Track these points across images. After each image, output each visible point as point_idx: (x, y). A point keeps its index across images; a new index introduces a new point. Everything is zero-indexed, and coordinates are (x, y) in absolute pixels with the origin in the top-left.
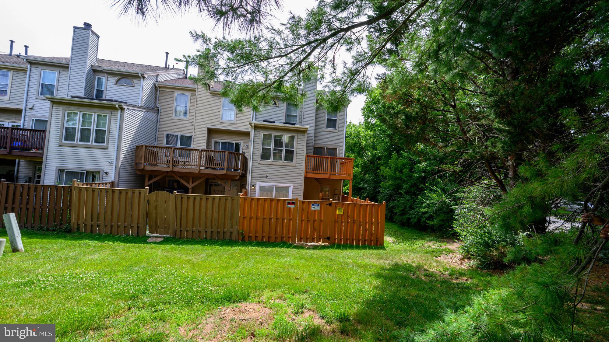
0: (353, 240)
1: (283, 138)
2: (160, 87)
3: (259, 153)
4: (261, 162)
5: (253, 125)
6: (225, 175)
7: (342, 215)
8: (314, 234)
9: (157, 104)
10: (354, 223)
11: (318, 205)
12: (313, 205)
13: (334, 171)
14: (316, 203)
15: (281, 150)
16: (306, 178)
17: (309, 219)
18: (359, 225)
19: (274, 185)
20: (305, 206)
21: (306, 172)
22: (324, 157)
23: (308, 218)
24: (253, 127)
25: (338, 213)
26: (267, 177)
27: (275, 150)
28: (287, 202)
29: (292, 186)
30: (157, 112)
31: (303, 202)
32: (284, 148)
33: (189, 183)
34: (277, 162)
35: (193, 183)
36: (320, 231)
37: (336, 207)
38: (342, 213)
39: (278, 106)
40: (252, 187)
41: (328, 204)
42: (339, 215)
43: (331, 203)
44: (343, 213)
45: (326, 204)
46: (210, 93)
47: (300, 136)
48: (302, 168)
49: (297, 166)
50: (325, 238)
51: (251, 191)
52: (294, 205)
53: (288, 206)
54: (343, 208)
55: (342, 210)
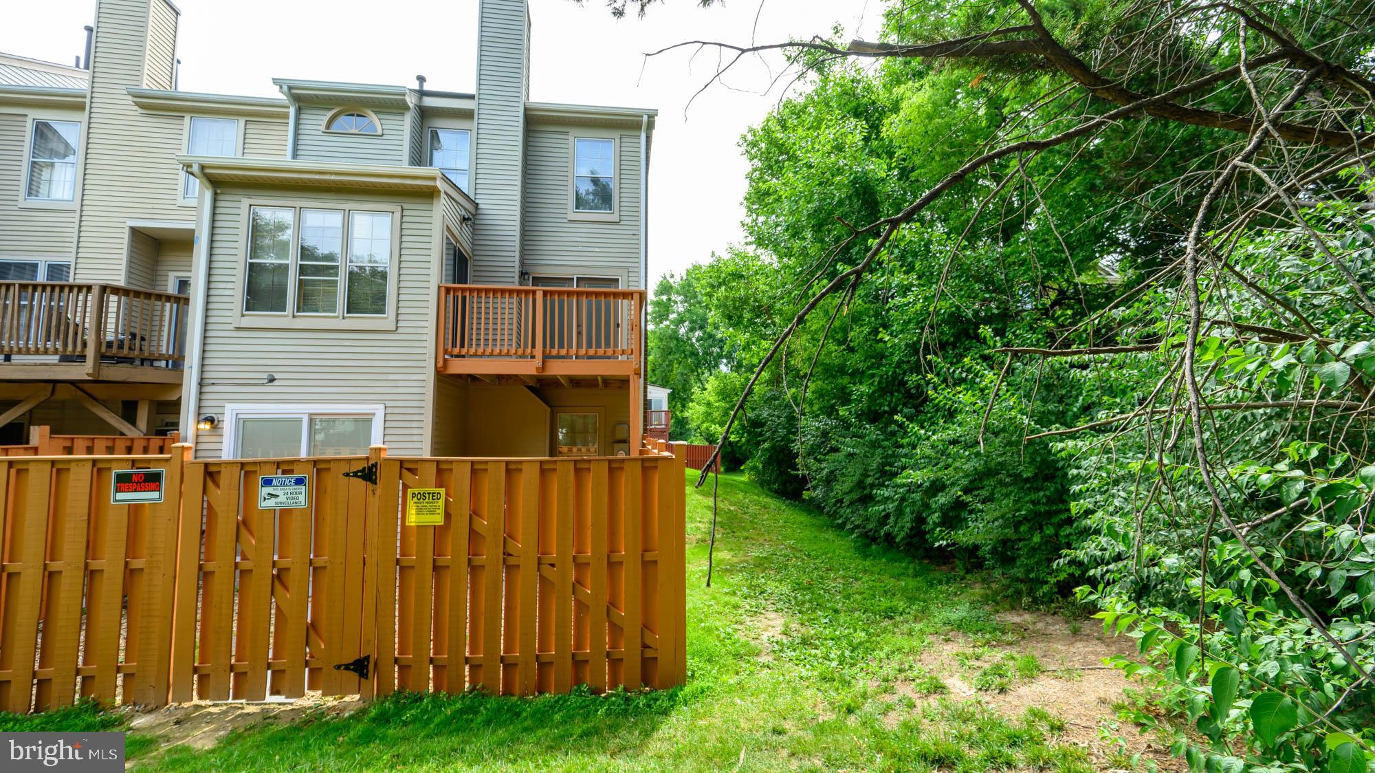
3: (233, 286)
4: (246, 322)
5: (195, 169)
6: (94, 381)
7: (438, 530)
10: (510, 568)
11: (299, 482)
12: (268, 482)
14: (284, 469)
15: (334, 271)
16: (443, 380)
17: (245, 565)
18: (541, 577)
19: (300, 410)
20: (224, 489)
21: (444, 353)
22: (519, 291)
23: (242, 556)
24: (205, 183)
25: (413, 519)
26: (272, 380)
27: (303, 270)
28: (114, 474)
31: (211, 471)
32: (344, 262)
34: (309, 320)
36: (313, 627)
37: (405, 488)
38: (438, 519)
39: (380, 132)
40: (205, 427)
41: (355, 475)
42: (421, 528)
43: (375, 465)
44: (448, 516)
45: (347, 475)
46: (137, 104)
47: (414, 211)
48: (424, 337)
49: (400, 330)
50: (338, 667)
51: (201, 439)
52: (158, 489)
53: (120, 496)
54: (442, 491)
55: (441, 503)
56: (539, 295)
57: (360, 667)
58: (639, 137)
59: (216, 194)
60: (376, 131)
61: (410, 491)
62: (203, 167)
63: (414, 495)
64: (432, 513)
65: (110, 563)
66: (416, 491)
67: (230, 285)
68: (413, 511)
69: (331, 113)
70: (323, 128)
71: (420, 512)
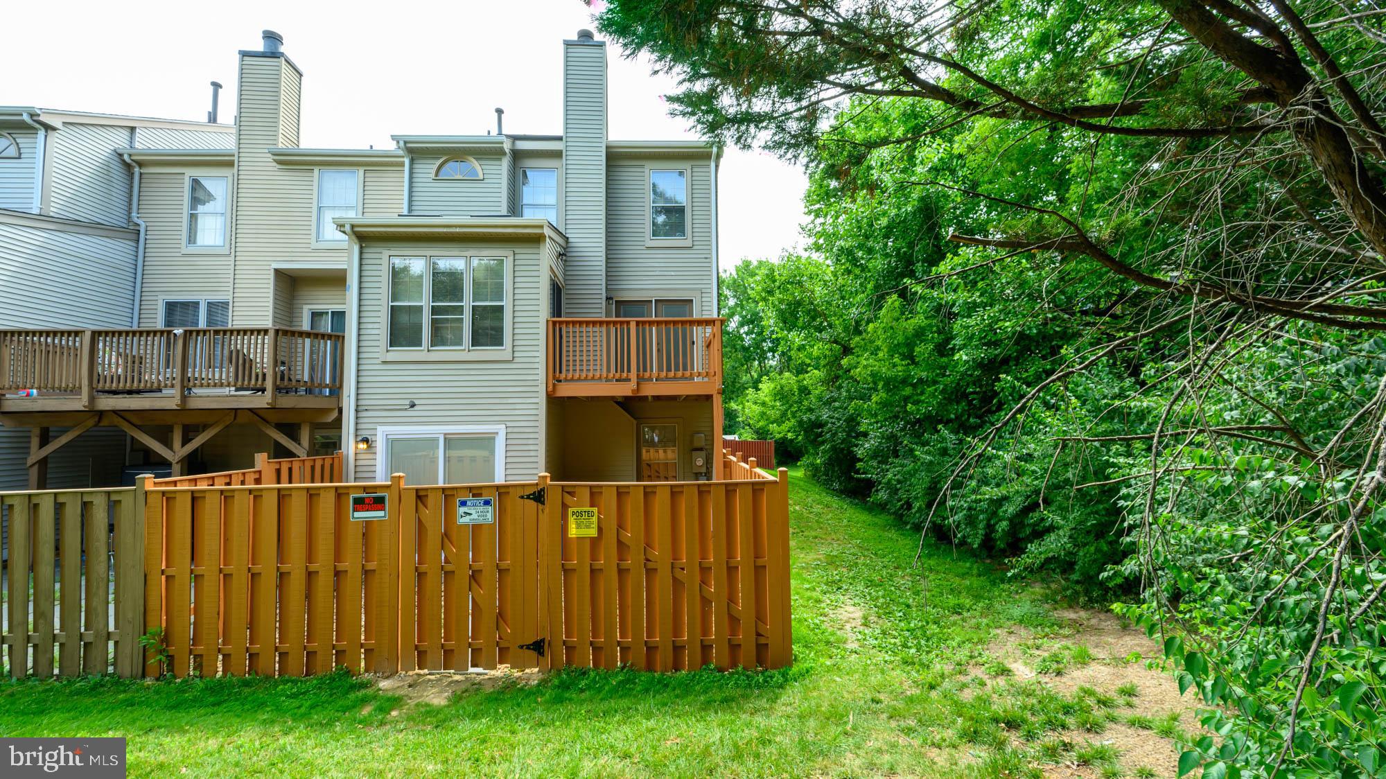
0: (651, 649)
2: (141, 164)
3: (379, 326)
4: (391, 356)
5: (347, 228)
6: (273, 408)
7: (592, 539)
9: (134, 215)
10: (651, 573)
11: (487, 503)
12: (463, 504)
14: (476, 493)
15: (460, 310)
16: (553, 402)
17: (449, 567)
18: (676, 581)
19: (437, 431)
20: (433, 508)
21: (553, 380)
22: (615, 323)
23: (446, 561)
24: (354, 239)
25: (573, 531)
26: (413, 406)
27: (435, 310)
28: (353, 498)
29: (501, 429)
30: (135, 237)
31: (421, 495)
32: (468, 302)
33: (168, 443)
34: (443, 353)
35: (183, 445)
36: (501, 615)
37: (565, 507)
38: (593, 532)
39: (481, 177)
40: (363, 446)
41: (528, 497)
42: (580, 539)
43: (543, 490)
44: (600, 529)
45: (522, 497)
46: (275, 161)
47: (525, 254)
48: (536, 366)
49: (516, 360)
50: (522, 647)
51: (360, 457)
52: (383, 509)
53: (357, 514)
54: (595, 510)
55: (595, 519)
56: (633, 326)
57: (538, 647)
58: (709, 166)
59: (361, 247)
60: (478, 175)
61: (570, 511)
62: (353, 226)
63: (574, 513)
64: (588, 527)
65: (352, 563)
66: (575, 510)
67: (376, 326)
68: (574, 526)
69: (441, 160)
70: (433, 176)
71: (578, 527)
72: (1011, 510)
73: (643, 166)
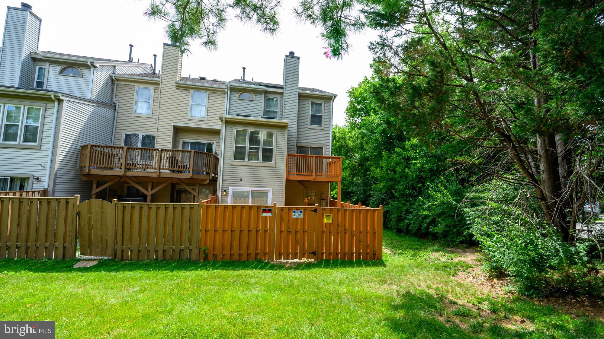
0: (345, 254)
1: (260, 135)
2: (117, 80)
3: (231, 153)
4: (234, 163)
5: (224, 119)
6: (191, 178)
7: (330, 224)
8: (296, 249)
9: (114, 99)
10: (345, 233)
11: (301, 212)
12: (294, 212)
13: (320, 172)
14: (298, 209)
15: (258, 149)
16: (288, 181)
17: (289, 230)
18: (352, 235)
19: (250, 189)
20: (285, 213)
21: (288, 173)
22: (308, 156)
23: (289, 228)
24: (224, 122)
25: (325, 221)
26: (241, 180)
27: (250, 148)
28: (262, 209)
29: (271, 190)
30: (114, 108)
31: (282, 209)
32: (261, 146)
33: (147, 190)
34: (253, 163)
35: (152, 190)
36: (304, 244)
37: (323, 214)
38: (330, 221)
40: (224, 193)
41: (313, 211)
43: (316, 209)
44: (332, 221)
45: (311, 211)
46: (176, 86)
47: (280, 132)
48: (283, 169)
49: (276, 167)
50: (310, 253)
51: (223, 197)
52: (271, 213)
53: (263, 214)
54: (331, 215)
55: (331, 218)
56: (314, 158)
57: (314, 253)
58: (330, 102)
59: (226, 124)
60: (254, 99)
65: (261, 228)
67: (230, 152)
69: (240, 93)
70: (237, 98)
71: (326, 220)
72: (428, 221)
73: (308, 100)
